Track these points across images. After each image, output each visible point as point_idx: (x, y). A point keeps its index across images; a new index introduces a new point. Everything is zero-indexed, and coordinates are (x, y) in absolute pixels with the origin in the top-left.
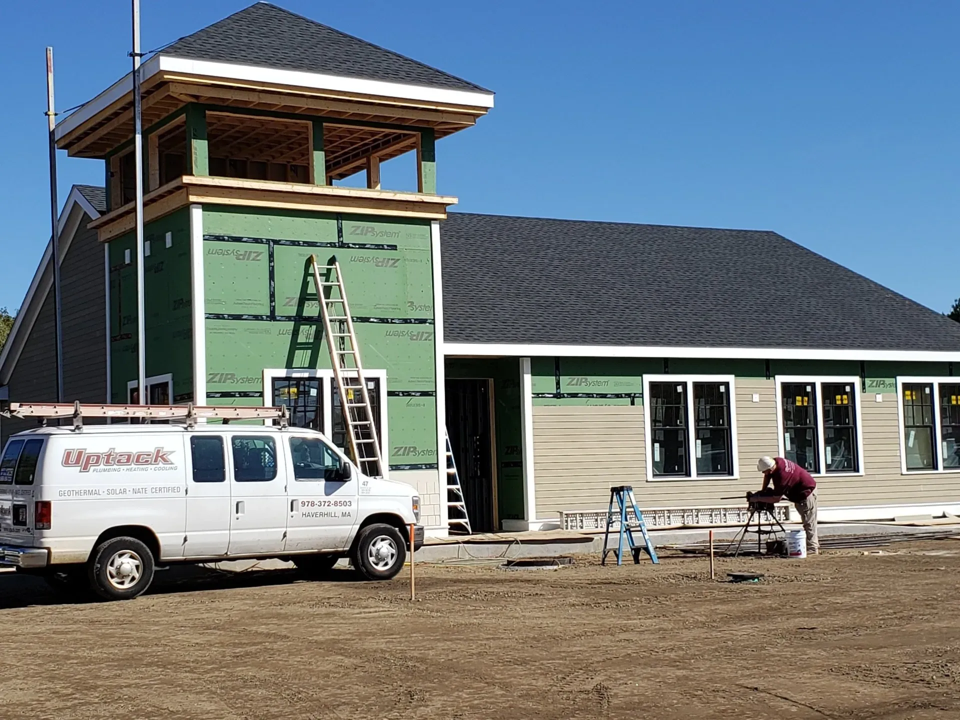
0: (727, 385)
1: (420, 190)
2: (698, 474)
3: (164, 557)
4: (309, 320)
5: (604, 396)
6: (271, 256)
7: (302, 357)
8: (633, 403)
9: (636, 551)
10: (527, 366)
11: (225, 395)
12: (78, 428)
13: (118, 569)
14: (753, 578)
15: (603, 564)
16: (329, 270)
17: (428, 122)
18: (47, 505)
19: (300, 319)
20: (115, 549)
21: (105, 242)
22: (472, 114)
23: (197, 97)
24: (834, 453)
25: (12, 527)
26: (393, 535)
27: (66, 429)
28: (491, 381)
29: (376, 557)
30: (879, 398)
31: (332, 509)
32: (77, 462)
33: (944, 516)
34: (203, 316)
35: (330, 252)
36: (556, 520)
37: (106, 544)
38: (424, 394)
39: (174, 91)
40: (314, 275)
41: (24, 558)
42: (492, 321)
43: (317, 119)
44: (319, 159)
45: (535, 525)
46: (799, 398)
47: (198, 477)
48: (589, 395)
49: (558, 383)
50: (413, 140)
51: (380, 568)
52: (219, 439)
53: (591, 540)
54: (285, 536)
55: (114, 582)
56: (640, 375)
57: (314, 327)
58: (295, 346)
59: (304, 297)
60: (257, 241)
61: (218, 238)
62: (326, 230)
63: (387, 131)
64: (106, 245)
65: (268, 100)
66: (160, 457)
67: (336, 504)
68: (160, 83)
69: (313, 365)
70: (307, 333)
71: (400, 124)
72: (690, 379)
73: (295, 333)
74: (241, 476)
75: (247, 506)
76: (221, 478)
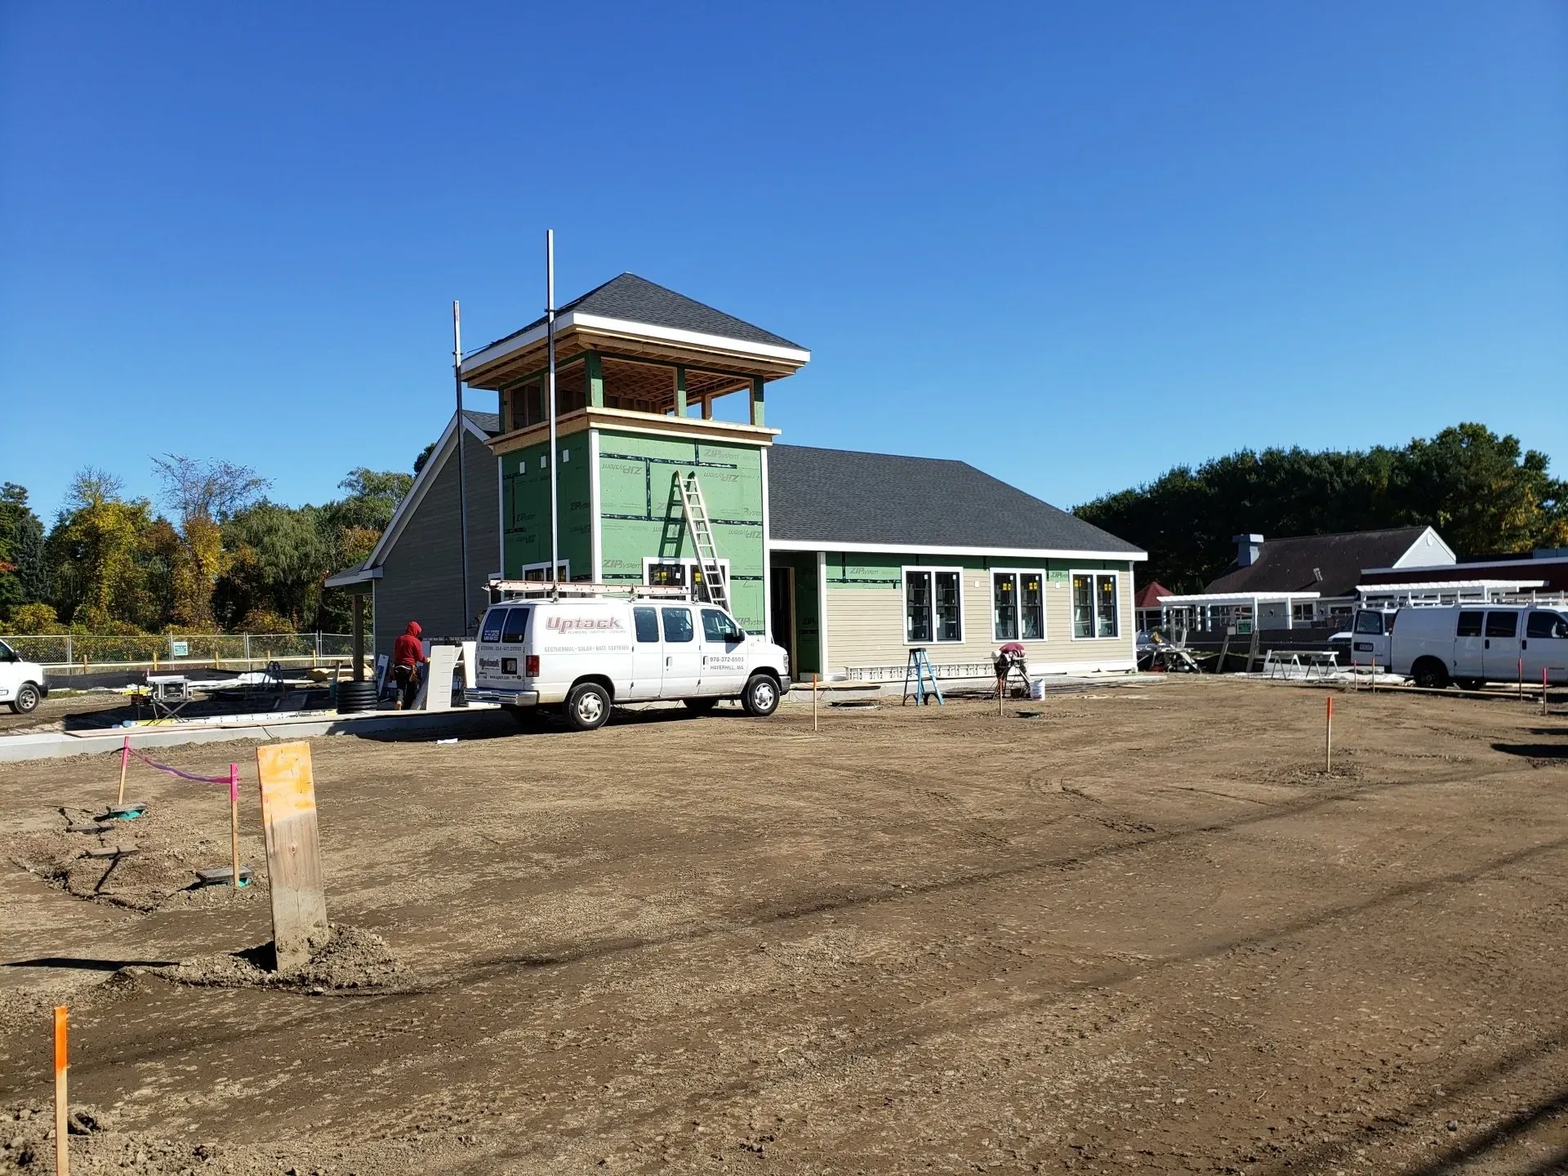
0: (958, 574)
1: (752, 423)
2: (938, 640)
3: (616, 699)
4: (675, 521)
5: (875, 581)
6: (648, 470)
7: (670, 549)
8: (894, 587)
9: (926, 696)
10: (823, 558)
11: (616, 576)
12: (555, 599)
13: (586, 707)
14: (1036, 714)
15: (904, 705)
16: (689, 483)
17: (759, 370)
18: (536, 659)
19: (668, 520)
20: (583, 692)
21: (499, 456)
22: (792, 366)
23: (595, 345)
24: (1027, 623)
25: (501, 675)
26: (771, 683)
27: (545, 601)
28: (792, 570)
29: (760, 699)
30: (1058, 585)
31: (730, 664)
32: (557, 626)
33: (1099, 671)
34: (600, 516)
35: (690, 469)
36: (843, 673)
37: (578, 688)
38: (756, 578)
39: (582, 341)
40: (679, 486)
41: (519, 699)
42: (796, 524)
43: (681, 366)
44: (682, 396)
45: (827, 676)
46: (1005, 585)
47: (640, 639)
48: (865, 581)
49: (844, 572)
50: (748, 383)
51: (762, 707)
52: (654, 610)
53: (878, 688)
54: (699, 683)
55: (583, 716)
56: (900, 566)
57: (678, 526)
58: (665, 540)
59: (671, 503)
60: (638, 459)
61: (610, 456)
62: (686, 452)
63: (726, 376)
64: (500, 459)
65: (649, 350)
66: (613, 623)
67: (733, 660)
68: (572, 333)
69: (677, 555)
70: (673, 531)
71: (740, 372)
72: (934, 570)
73: (665, 530)
74: (669, 639)
75: (674, 661)
76: (656, 640)
